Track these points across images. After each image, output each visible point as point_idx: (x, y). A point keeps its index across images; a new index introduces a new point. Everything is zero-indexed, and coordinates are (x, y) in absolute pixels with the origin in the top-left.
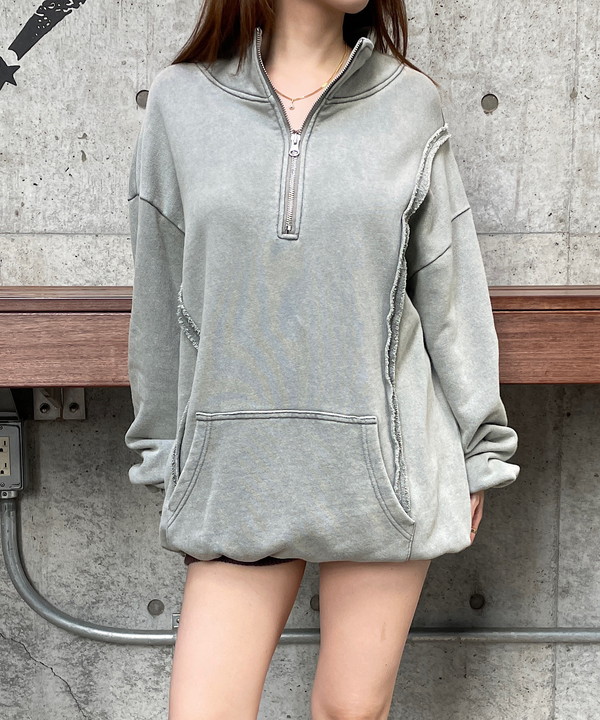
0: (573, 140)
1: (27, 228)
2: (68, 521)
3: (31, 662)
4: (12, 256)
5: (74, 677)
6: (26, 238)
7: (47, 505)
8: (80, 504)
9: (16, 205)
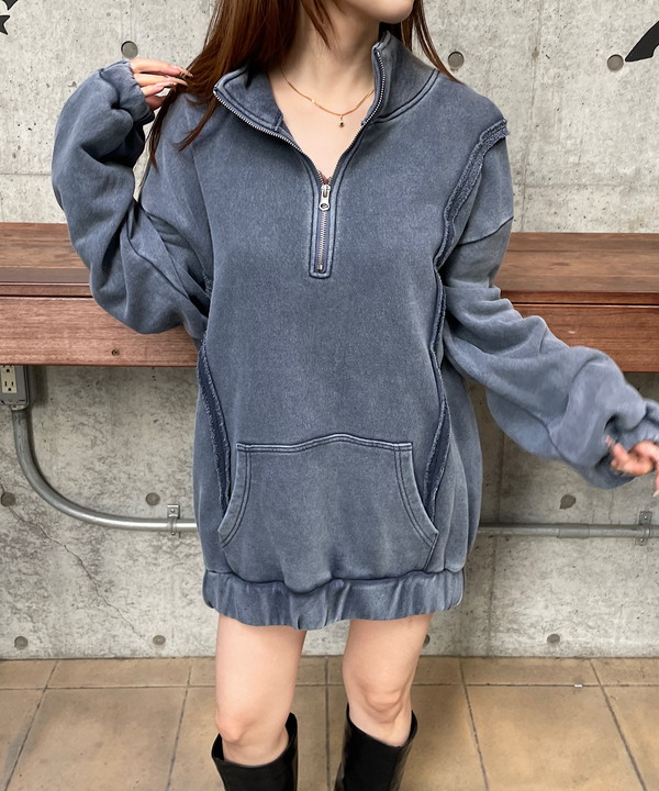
0: (533, 98)
1: (24, 169)
2: (73, 426)
3: (47, 541)
4: (11, 195)
5: (85, 553)
6: (24, 179)
7: (54, 413)
8: (83, 413)
9: (14, 148)
